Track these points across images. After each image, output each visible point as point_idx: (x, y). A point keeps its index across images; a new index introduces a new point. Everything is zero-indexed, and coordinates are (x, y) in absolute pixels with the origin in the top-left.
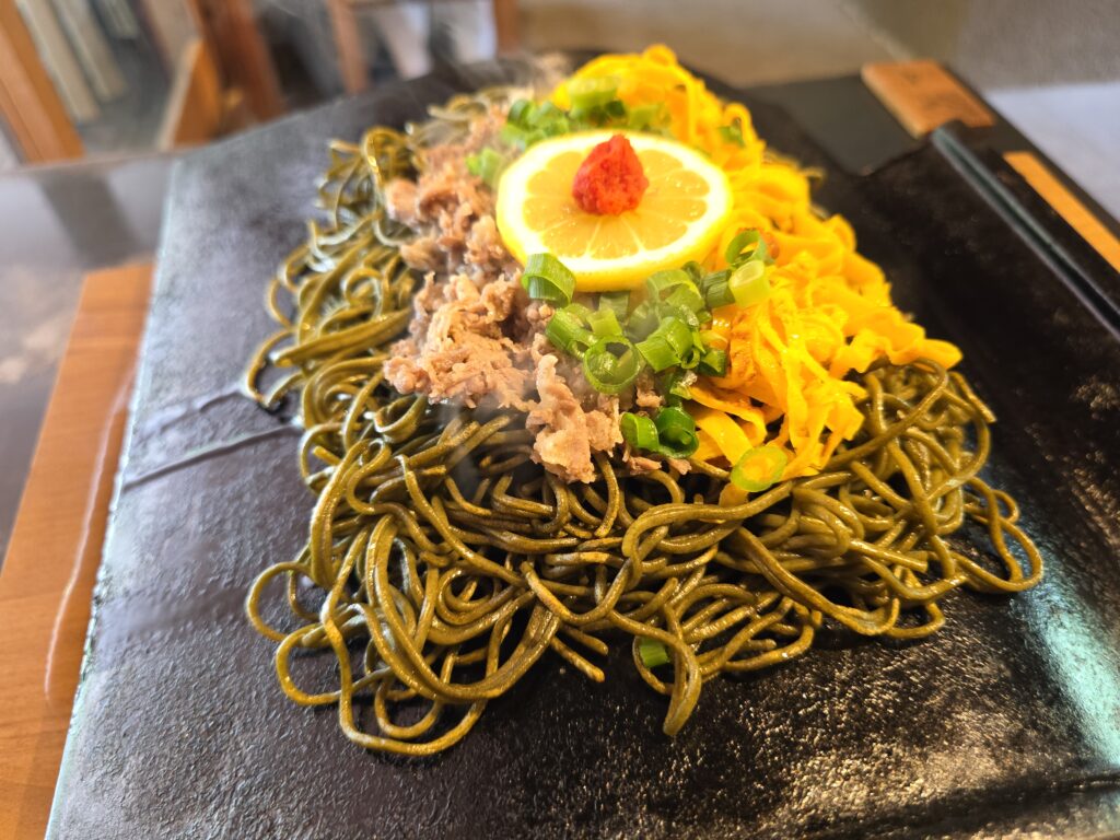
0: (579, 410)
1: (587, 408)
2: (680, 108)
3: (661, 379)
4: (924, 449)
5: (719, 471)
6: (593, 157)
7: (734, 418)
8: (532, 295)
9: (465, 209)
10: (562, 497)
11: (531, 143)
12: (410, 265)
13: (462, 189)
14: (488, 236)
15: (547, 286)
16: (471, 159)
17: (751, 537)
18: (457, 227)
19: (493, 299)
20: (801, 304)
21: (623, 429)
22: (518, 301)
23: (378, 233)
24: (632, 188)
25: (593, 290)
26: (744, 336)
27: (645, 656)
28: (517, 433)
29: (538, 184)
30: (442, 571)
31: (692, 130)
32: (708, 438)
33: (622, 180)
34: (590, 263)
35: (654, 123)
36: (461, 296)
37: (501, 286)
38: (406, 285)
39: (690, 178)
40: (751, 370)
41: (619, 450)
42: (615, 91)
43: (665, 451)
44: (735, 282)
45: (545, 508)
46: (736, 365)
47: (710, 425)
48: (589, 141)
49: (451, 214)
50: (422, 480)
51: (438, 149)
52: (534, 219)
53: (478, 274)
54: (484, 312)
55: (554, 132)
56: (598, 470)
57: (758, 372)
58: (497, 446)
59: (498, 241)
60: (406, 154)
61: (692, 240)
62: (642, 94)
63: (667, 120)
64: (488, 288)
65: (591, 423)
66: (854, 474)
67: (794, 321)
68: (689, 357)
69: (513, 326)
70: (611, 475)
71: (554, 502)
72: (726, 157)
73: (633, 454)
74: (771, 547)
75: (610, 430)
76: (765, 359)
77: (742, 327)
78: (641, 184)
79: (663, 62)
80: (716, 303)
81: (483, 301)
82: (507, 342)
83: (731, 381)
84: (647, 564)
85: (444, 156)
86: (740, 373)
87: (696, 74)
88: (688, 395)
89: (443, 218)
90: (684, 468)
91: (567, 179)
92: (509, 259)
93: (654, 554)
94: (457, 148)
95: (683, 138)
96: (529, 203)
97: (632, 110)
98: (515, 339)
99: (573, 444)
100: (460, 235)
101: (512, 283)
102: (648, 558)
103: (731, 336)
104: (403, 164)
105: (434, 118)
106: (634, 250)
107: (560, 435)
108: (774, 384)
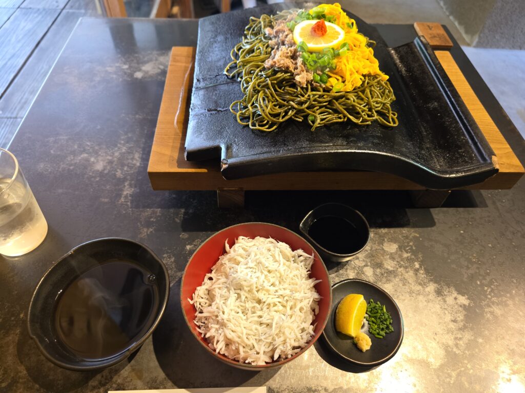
0: (305, 71)
1: (307, 72)
2: (339, 18)
3: (323, 68)
4: (376, 94)
5: (331, 88)
6: (316, 24)
7: (336, 78)
8: (299, 50)
9: (286, 33)
10: (299, 89)
11: (302, 21)
12: (270, 46)
13: (286, 29)
14: (291, 38)
15: (302, 48)
16: (288, 23)
17: (335, 101)
18: (284, 36)
19: (291, 51)
20: (354, 59)
21: (313, 77)
22: (296, 51)
23: (263, 39)
24: (323, 31)
25: (311, 51)
26: (340, 62)
27: (310, 118)
28: (292, 77)
29: (303, 29)
30: (272, 102)
31: (341, 23)
32: (330, 82)
33: (322, 30)
34: (311, 45)
35: (332, 20)
36: (283, 50)
37: (292, 48)
38: (269, 49)
39: (337, 32)
40: (340, 68)
41: (312, 81)
42: (324, 12)
43: (321, 83)
44: (340, 51)
45: (296, 90)
46: (337, 67)
47: (330, 79)
48: (315, 21)
49: (283, 34)
50: (272, 83)
51: (279, 21)
52: (301, 36)
53: (287, 46)
54: (288, 53)
55: (308, 19)
56: (307, 85)
57: (341, 70)
58: (287, 79)
59: (293, 39)
60: (270, 22)
61: (335, 43)
62: (331, 13)
63: (335, 20)
64: (290, 48)
65: (307, 75)
66: (358, 94)
67: (351, 61)
68: (328, 64)
69: (294, 57)
70: (309, 87)
71: (297, 89)
72: (347, 30)
73: (314, 82)
74: (339, 104)
75: (311, 77)
76: (343, 66)
77: (340, 60)
78: (325, 31)
79: (337, 6)
80: (336, 55)
81: (288, 51)
82: (292, 60)
83: (337, 70)
84: (313, 102)
85: (281, 23)
86: (338, 68)
87: (344, 11)
88: (327, 73)
89: (281, 35)
90: (324, 86)
91: (310, 29)
92: (294, 44)
93: (315, 100)
94: (284, 21)
95: (338, 25)
96: (300, 33)
97: (327, 17)
98: (294, 60)
99: (303, 78)
100: (284, 39)
101: (295, 48)
102: (313, 101)
103: (338, 62)
104: (270, 24)
105: (278, 14)
106: (321, 44)
107: (301, 76)
108: (344, 71)
